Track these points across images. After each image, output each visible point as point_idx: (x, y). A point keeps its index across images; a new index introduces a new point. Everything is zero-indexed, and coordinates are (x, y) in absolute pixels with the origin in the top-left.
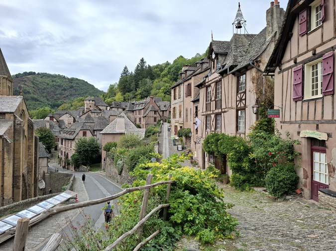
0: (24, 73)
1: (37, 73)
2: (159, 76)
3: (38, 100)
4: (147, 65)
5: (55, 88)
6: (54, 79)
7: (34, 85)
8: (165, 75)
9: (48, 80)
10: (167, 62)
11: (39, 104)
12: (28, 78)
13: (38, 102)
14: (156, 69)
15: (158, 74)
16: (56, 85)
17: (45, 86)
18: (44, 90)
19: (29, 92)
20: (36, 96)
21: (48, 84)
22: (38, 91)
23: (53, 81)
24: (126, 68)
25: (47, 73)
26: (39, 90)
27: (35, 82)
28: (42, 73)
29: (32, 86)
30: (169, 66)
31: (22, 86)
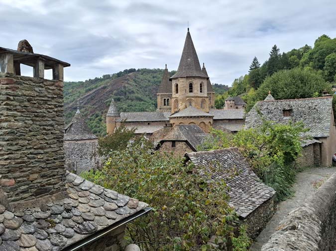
0: (125, 71)
1: (137, 69)
2: (297, 64)
3: (142, 100)
4: (281, 52)
5: (157, 85)
6: (155, 75)
7: (136, 83)
8: (306, 63)
9: (149, 77)
10: (306, 45)
11: (143, 104)
12: (129, 76)
13: (143, 102)
14: (292, 57)
15: (296, 63)
16: (157, 82)
17: (147, 84)
18: (146, 87)
19: (133, 92)
20: (140, 96)
21: (149, 81)
22: (140, 90)
23: (154, 77)
24: (255, 59)
25: (147, 68)
26: (141, 88)
27: (137, 79)
28: (142, 70)
29: (135, 84)
30: (310, 52)
31: (126, 85)
